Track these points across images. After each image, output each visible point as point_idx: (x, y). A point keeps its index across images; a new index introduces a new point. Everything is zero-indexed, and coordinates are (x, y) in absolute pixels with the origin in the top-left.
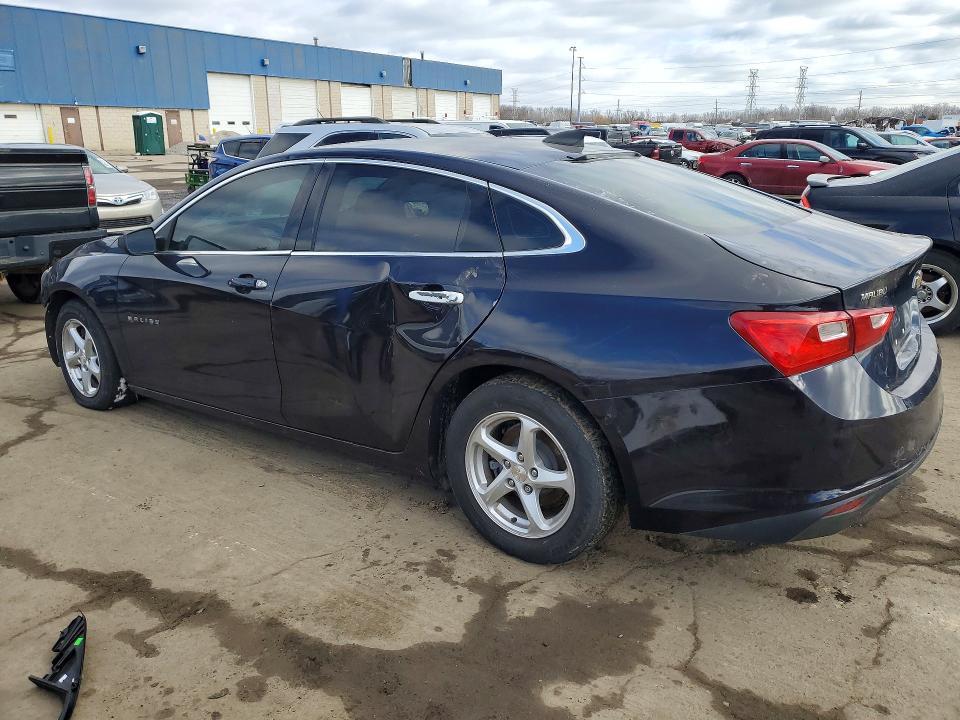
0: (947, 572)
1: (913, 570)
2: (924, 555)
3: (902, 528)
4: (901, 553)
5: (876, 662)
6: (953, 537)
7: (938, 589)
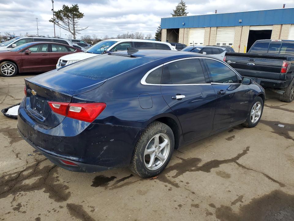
0: (16, 173)
1: (23, 168)
2: (25, 173)
3: (39, 177)
4: (30, 171)
5: (13, 151)
6: (23, 184)
7: (14, 168)
